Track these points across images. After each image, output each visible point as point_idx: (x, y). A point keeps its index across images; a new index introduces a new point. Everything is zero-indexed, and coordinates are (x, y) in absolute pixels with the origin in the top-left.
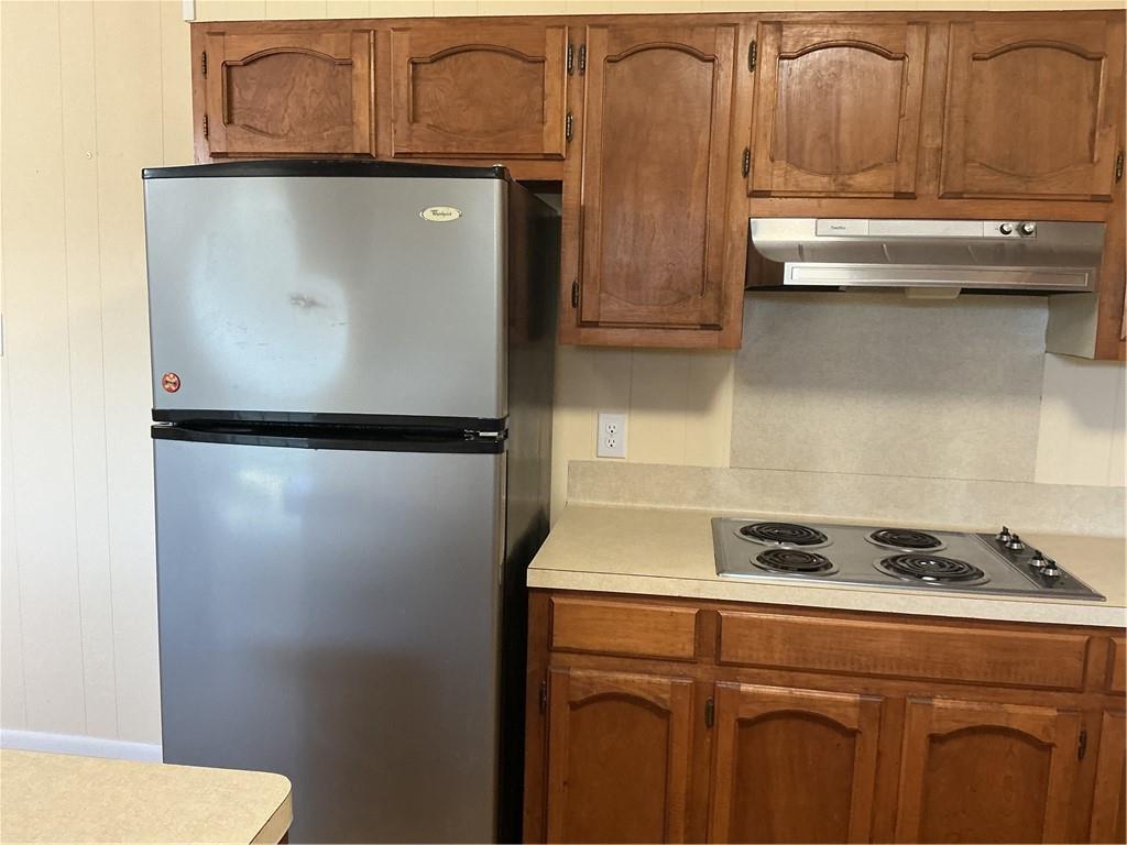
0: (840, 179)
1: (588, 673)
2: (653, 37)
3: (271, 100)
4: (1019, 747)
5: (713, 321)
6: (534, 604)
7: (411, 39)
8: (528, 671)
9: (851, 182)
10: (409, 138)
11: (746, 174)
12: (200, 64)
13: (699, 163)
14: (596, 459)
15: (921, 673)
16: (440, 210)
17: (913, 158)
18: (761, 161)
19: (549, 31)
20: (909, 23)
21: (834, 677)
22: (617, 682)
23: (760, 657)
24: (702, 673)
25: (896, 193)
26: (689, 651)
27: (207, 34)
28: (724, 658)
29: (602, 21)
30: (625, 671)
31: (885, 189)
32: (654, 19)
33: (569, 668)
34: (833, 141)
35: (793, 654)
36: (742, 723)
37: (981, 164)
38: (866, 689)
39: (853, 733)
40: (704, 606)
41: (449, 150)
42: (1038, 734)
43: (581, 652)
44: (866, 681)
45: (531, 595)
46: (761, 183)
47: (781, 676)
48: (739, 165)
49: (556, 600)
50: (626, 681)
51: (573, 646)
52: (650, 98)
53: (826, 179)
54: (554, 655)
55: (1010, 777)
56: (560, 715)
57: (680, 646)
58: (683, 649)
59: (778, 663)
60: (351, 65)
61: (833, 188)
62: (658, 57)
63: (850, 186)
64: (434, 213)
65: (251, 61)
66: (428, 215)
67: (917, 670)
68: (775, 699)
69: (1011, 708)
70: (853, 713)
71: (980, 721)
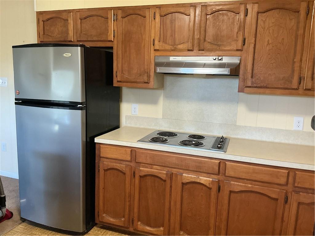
0: (175, 46)
1: (108, 163)
2: (131, 12)
3: (52, 29)
4: (204, 188)
5: (147, 81)
6: (97, 146)
7: (80, 14)
8: (96, 162)
9: (177, 47)
10: (80, 37)
11: (153, 45)
12: (38, 21)
13: (143, 42)
14: (131, 115)
15: (180, 167)
16: (67, 54)
17: (192, 41)
18: (156, 42)
19: (109, 11)
20: (191, 6)
21: (161, 167)
22: (114, 165)
23: (144, 161)
24: (133, 164)
25: (188, 50)
26: (129, 159)
27: (39, 14)
28: (137, 161)
29: (121, 8)
30: (116, 163)
31: (185, 49)
32: (132, 7)
33: (104, 162)
34: (174, 37)
35: (151, 161)
36: (140, 176)
37: (208, 42)
38: (168, 170)
39: (165, 181)
40: (133, 149)
41: (88, 40)
42: (208, 185)
43: (107, 158)
44: (168, 168)
45: (96, 144)
46: (157, 47)
47: (149, 166)
48: (152, 43)
49: (101, 146)
50: (116, 166)
51: (105, 156)
52: (132, 27)
53: (171, 46)
54: (101, 158)
55: (202, 195)
56: (102, 172)
57: (127, 158)
58: (128, 158)
59: (148, 163)
60: (68, 20)
61: (173, 49)
62: (134, 16)
63: (177, 48)
64: (66, 55)
65: (48, 20)
66: (65, 55)
67: (179, 166)
68: (148, 172)
69: (201, 177)
70: (165, 176)
71: (193, 180)
